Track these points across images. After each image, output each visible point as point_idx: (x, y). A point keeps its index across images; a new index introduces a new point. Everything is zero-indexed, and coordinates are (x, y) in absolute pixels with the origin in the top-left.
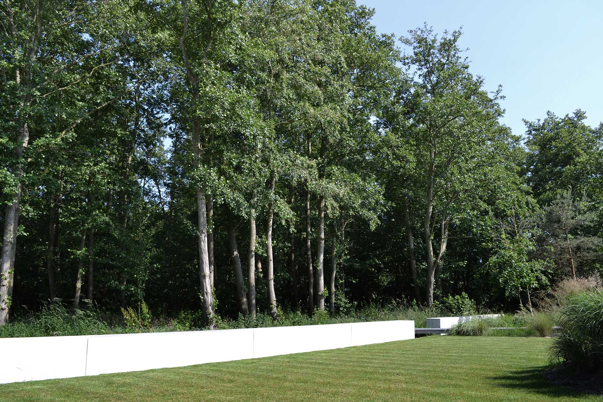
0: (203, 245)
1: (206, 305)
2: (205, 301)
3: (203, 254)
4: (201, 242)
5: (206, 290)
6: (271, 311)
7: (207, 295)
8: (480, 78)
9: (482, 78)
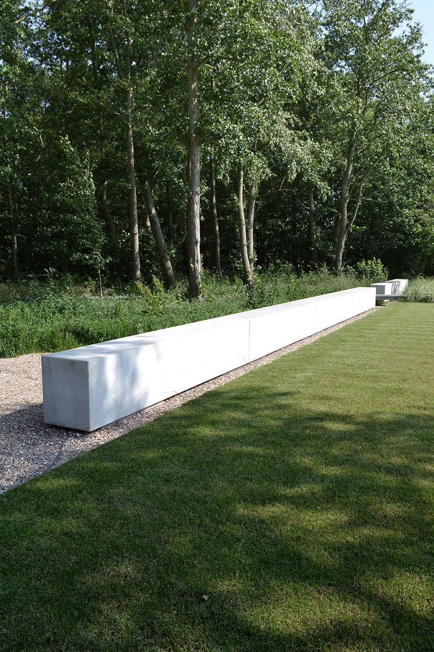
0: (196, 208)
1: (196, 273)
2: (195, 270)
3: (195, 218)
4: (194, 204)
5: (197, 258)
6: (247, 278)
7: (197, 263)
8: (418, 25)
9: (420, 25)
